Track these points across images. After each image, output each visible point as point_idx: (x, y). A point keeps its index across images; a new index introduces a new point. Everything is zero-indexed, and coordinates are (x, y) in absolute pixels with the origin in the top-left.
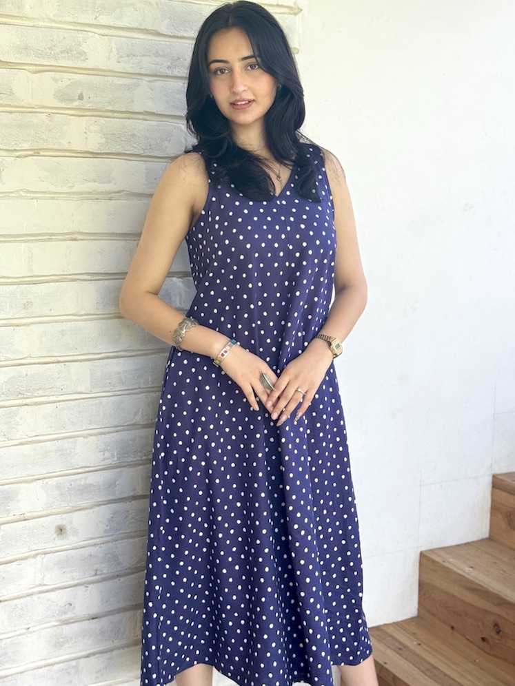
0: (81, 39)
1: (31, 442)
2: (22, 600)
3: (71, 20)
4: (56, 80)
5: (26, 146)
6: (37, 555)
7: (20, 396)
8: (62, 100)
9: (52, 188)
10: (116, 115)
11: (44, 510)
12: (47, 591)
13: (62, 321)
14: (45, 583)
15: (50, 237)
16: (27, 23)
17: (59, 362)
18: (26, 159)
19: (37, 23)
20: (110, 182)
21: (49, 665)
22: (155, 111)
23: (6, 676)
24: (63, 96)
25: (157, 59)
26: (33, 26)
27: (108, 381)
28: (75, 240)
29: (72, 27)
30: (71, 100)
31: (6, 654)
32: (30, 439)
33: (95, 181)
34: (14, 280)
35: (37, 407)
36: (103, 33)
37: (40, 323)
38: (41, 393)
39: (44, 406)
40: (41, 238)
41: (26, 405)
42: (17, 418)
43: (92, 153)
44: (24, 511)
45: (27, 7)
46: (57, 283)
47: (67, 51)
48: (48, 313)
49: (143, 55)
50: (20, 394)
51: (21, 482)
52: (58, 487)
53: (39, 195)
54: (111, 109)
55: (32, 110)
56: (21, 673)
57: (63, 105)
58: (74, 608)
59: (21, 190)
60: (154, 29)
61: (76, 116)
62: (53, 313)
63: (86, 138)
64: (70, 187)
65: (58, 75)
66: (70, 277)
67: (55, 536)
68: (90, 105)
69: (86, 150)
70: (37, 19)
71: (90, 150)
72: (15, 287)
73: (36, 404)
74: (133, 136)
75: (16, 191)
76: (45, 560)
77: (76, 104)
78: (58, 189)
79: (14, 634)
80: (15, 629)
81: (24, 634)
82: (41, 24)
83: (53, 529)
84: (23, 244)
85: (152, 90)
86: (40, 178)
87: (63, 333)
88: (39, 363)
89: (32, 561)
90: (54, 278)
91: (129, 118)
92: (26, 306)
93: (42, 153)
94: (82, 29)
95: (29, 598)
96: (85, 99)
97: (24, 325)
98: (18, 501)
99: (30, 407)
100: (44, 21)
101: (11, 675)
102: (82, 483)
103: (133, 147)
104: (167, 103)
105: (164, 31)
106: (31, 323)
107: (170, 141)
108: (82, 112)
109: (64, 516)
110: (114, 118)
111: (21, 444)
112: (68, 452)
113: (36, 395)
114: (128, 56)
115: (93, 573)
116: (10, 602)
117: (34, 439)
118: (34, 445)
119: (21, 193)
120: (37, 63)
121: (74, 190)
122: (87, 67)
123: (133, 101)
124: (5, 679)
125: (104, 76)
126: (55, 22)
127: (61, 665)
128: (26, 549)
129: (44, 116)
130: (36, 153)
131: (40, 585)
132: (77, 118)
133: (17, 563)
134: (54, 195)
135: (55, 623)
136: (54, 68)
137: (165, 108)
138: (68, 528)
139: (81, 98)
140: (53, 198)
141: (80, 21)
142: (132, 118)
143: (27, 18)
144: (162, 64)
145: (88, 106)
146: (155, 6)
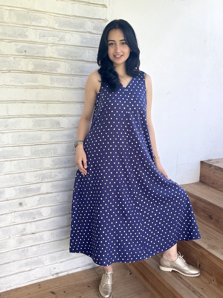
0: (25, 30)
1: (9, 174)
2: (7, 228)
3: (22, 23)
4: (16, 45)
5: (5, 69)
6: (12, 213)
7: (5, 158)
8: (19, 52)
9: (15, 84)
10: (39, 58)
11: (14, 197)
12: (16, 225)
13: (20, 132)
14: (15, 222)
15: (15, 101)
16: (5, 24)
17: (19, 146)
18: (5, 73)
19: (9, 24)
20: (37, 82)
21: (17, 249)
22: (53, 57)
23: (2, 253)
24: (19, 51)
25: (54, 38)
26: (8, 26)
27: (37, 153)
28: (24, 103)
29: (22, 26)
30: (22, 52)
31: (2, 245)
32: (9, 173)
33: (31, 82)
34: (2, 117)
35: (11, 162)
36: (34, 28)
37: (12, 132)
38: (12, 157)
39: (13, 161)
40: (11, 102)
41: (7, 161)
42: (4, 166)
43: (30, 72)
44: (7, 198)
45: (5, 18)
46: (18, 118)
47: (20, 35)
48: (14, 129)
49: (49, 37)
50: (4, 157)
51: (6, 188)
52: (19, 189)
53: (11, 87)
54: (37, 56)
55: (7, 56)
56: (8, 252)
57: (19, 54)
58: (26, 230)
59: (4, 85)
60: (53, 27)
61: (24, 58)
62: (16, 129)
63: (28, 66)
64: (22, 84)
65: (17, 43)
66: (23, 116)
67: (19, 206)
68: (29, 54)
69: (28, 70)
70: (9, 23)
71: (29, 71)
72: (2, 119)
73: (11, 161)
74: (45, 65)
75: (2, 85)
76: (15, 214)
77: (24, 54)
78: (18, 84)
79: (5, 239)
80: (5, 237)
81: (8, 239)
82: (11, 25)
83: (18, 204)
84: (5, 104)
85: (52, 49)
86: (10, 80)
87: (20, 136)
88: (11, 146)
89: (10, 214)
90: (17, 116)
91: (44, 59)
92: (6, 126)
93: (11, 72)
94: (26, 27)
95: (10, 227)
96: (27, 52)
97: (6, 133)
98: (5, 194)
99: (8, 162)
100: (12, 24)
101: (4, 252)
102: (28, 188)
103: (45, 70)
104: (58, 54)
105: (56, 27)
106: (8, 132)
107: (59, 68)
108: (26, 57)
109: (22, 199)
110: (38, 59)
111: (6, 174)
112: (23, 177)
113: (11, 157)
114: (43, 37)
115: (33, 218)
116: (3, 228)
117: (10, 173)
118: (10, 175)
119: (4, 86)
120: (9, 39)
121: (23, 85)
122: (28, 40)
123: (45, 53)
124: (2, 254)
125: (34, 44)
126: (16, 24)
127: (22, 249)
128: (8, 211)
129: (12, 58)
130: (9, 71)
131: (14, 223)
132: (24, 59)
133: (5, 215)
134: (16, 87)
135: (19, 235)
136: (16, 41)
137: (57, 56)
138: (23, 203)
139: (25, 51)
140: (16, 88)
141: (25, 24)
142: (45, 59)
143: (5, 23)
144: (56, 40)
145: (28, 55)
146: (53, 19)
